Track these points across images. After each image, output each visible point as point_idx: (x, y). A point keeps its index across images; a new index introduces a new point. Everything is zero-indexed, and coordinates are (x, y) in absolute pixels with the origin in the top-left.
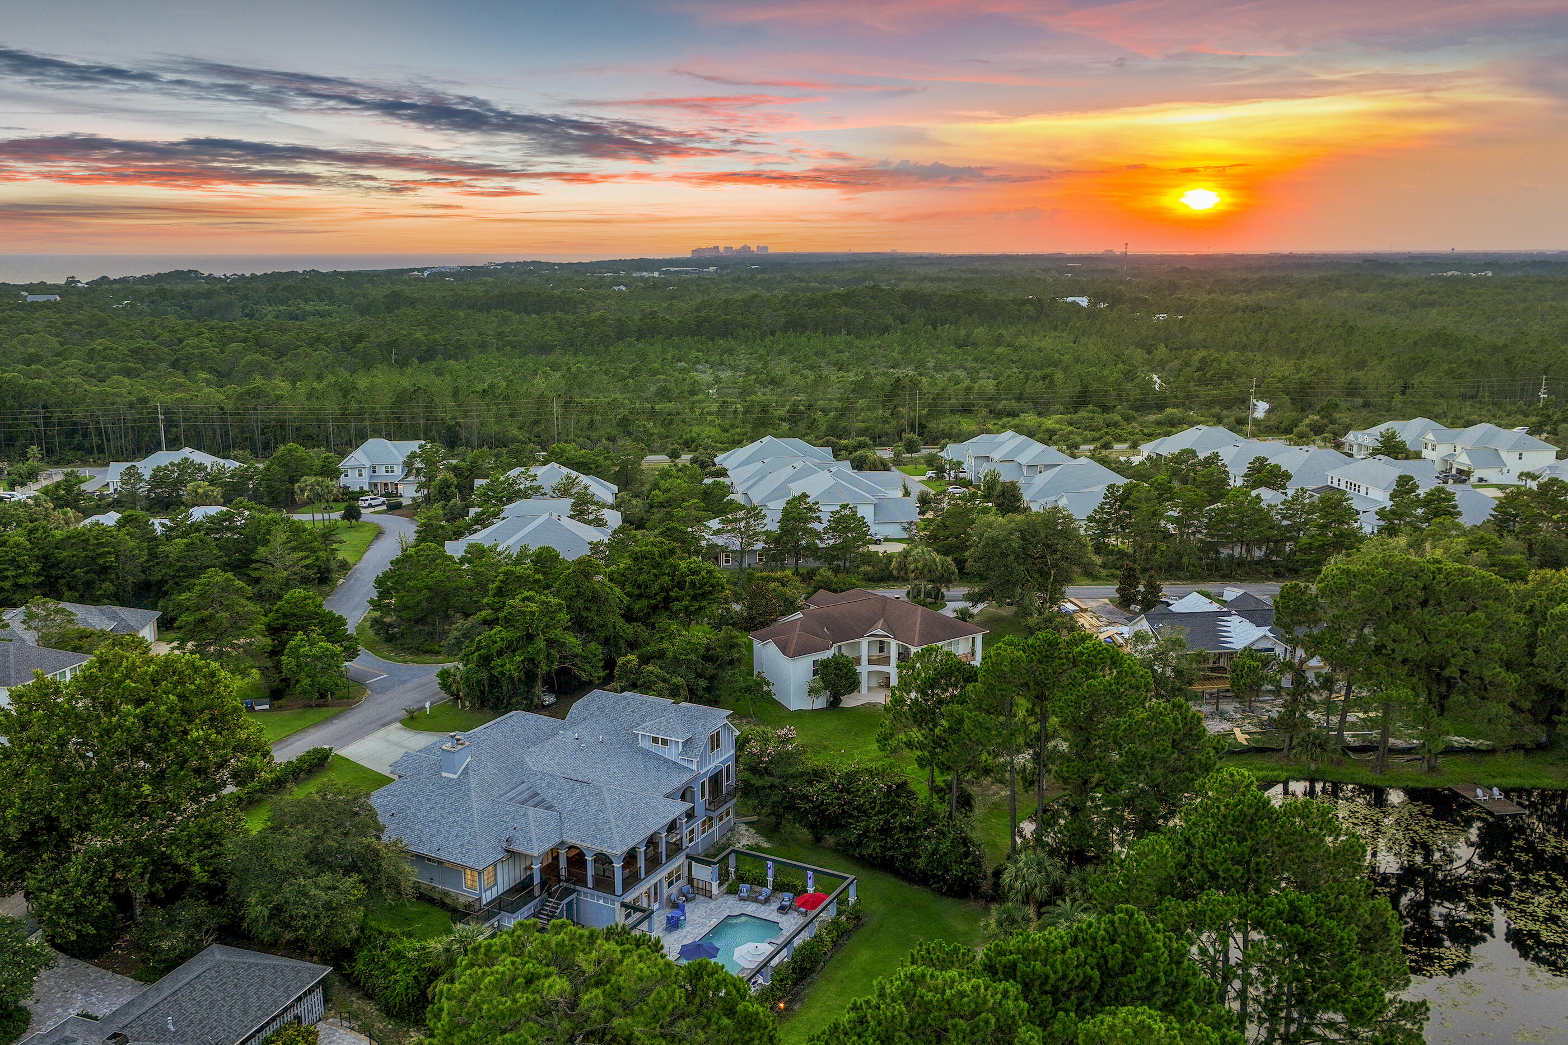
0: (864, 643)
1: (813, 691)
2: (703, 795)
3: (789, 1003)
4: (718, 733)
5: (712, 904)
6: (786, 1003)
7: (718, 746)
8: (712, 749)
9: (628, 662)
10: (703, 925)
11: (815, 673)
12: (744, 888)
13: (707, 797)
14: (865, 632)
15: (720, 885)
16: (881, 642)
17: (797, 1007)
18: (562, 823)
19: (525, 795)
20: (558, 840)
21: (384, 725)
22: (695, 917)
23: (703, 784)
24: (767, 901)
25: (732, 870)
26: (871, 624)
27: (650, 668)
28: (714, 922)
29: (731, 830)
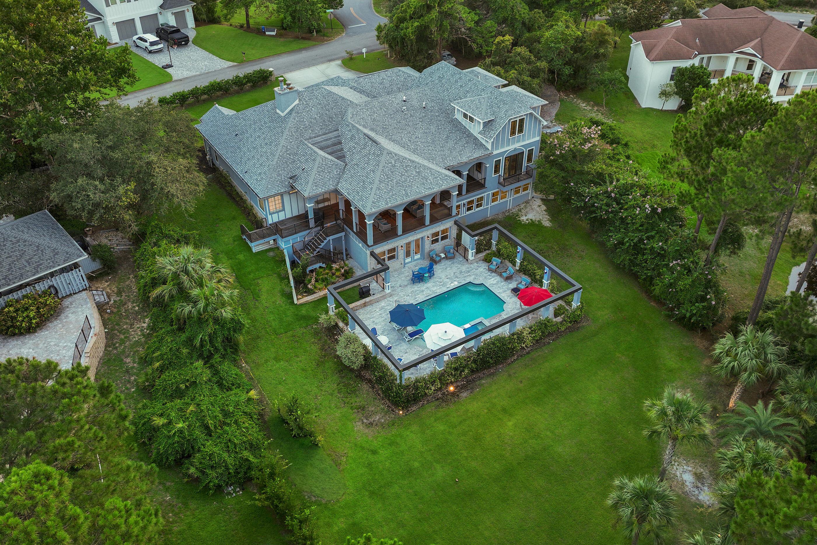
0: (732, 58)
1: (664, 94)
2: (497, 170)
3: (461, 388)
4: (522, 121)
5: (464, 268)
6: (456, 387)
7: (521, 131)
8: (513, 133)
9: (503, 41)
10: (444, 285)
11: (672, 78)
12: (496, 261)
13: (502, 172)
14: (736, 48)
15: (477, 253)
16: (751, 61)
17: (464, 395)
18: (343, 172)
19: (329, 142)
20: (332, 188)
21: (330, 61)
22: (443, 276)
23: (498, 163)
24: (509, 278)
25: (494, 242)
26: (745, 42)
27: (518, 49)
28: (456, 284)
29: (527, 202)
